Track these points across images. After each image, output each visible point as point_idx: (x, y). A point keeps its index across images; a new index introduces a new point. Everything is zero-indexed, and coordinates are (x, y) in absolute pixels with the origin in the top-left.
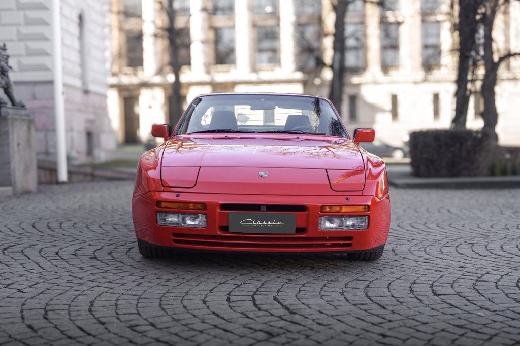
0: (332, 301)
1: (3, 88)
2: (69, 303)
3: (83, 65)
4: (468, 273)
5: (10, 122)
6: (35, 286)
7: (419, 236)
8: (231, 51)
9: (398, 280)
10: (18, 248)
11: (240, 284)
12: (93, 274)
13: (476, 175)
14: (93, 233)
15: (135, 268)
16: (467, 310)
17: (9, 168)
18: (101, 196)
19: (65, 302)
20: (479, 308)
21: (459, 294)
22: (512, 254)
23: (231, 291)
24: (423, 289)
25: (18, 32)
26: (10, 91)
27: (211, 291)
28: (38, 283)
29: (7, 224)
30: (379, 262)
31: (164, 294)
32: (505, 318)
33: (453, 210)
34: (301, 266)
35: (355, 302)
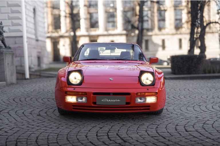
0: (142, 135)
1: (1, 40)
2: (27, 138)
3: (35, 29)
4: (200, 120)
5: (4, 55)
6: (13, 129)
7: (177, 102)
8: (97, 22)
9: (170, 124)
10: (6, 111)
11: (102, 127)
12: (38, 123)
13: (198, 74)
14: (39, 103)
15: (56, 120)
16: (201, 139)
17: (4, 74)
18: (43, 85)
19: (25, 137)
20: (206, 138)
21: (197, 131)
22: (217, 110)
23: (98, 131)
24: (181, 129)
25: (8, 16)
26: (4, 41)
27: (89, 131)
28: (14, 128)
29: (3, 99)
30: (161, 115)
31: (69, 133)
32: (218, 143)
33: (190, 89)
34: (128, 118)
35: (152, 136)
